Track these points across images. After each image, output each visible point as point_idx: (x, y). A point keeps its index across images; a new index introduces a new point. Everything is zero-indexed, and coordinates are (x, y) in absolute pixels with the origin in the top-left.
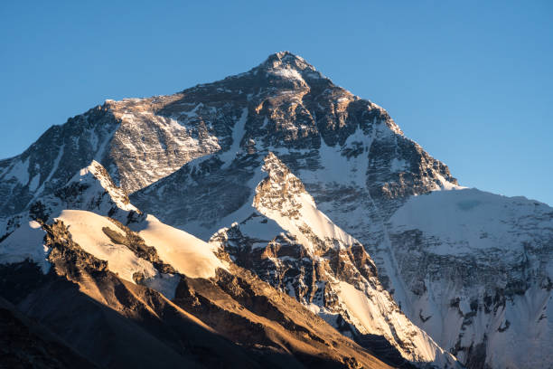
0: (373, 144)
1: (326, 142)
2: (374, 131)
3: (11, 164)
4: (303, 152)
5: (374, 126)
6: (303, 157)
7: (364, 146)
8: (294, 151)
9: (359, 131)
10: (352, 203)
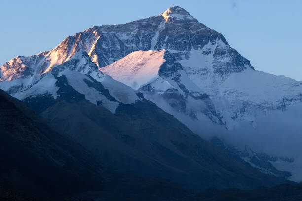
0: (216, 50)
1: (194, 48)
2: (216, 43)
3: (49, 53)
4: (183, 52)
5: (217, 42)
6: (183, 54)
7: (212, 50)
8: (179, 51)
9: (209, 43)
10: (205, 76)
